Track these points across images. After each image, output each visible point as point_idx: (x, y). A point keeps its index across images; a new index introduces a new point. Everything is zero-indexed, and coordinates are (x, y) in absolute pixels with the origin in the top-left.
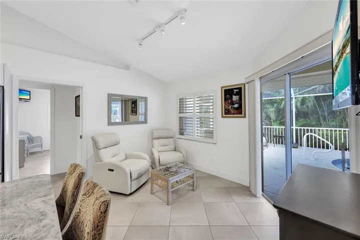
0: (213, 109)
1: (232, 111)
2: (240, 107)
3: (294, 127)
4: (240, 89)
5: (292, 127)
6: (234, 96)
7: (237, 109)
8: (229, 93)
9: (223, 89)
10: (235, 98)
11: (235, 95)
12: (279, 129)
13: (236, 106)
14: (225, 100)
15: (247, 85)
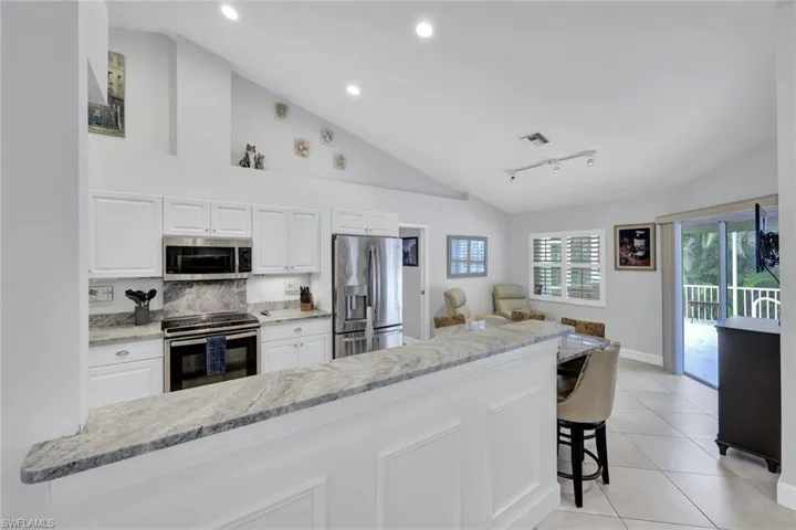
0: (598, 252)
1: (633, 261)
2: (647, 255)
3: (735, 288)
4: (647, 230)
5: (729, 288)
6: (635, 240)
7: (641, 258)
8: (627, 236)
9: (618, 229)
10: (638, 243)
11: (638, 238)
12: (709, 289)
13: (640, 254)
14: (621, 245)
15: (658, 227)
